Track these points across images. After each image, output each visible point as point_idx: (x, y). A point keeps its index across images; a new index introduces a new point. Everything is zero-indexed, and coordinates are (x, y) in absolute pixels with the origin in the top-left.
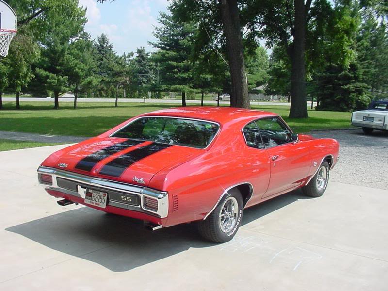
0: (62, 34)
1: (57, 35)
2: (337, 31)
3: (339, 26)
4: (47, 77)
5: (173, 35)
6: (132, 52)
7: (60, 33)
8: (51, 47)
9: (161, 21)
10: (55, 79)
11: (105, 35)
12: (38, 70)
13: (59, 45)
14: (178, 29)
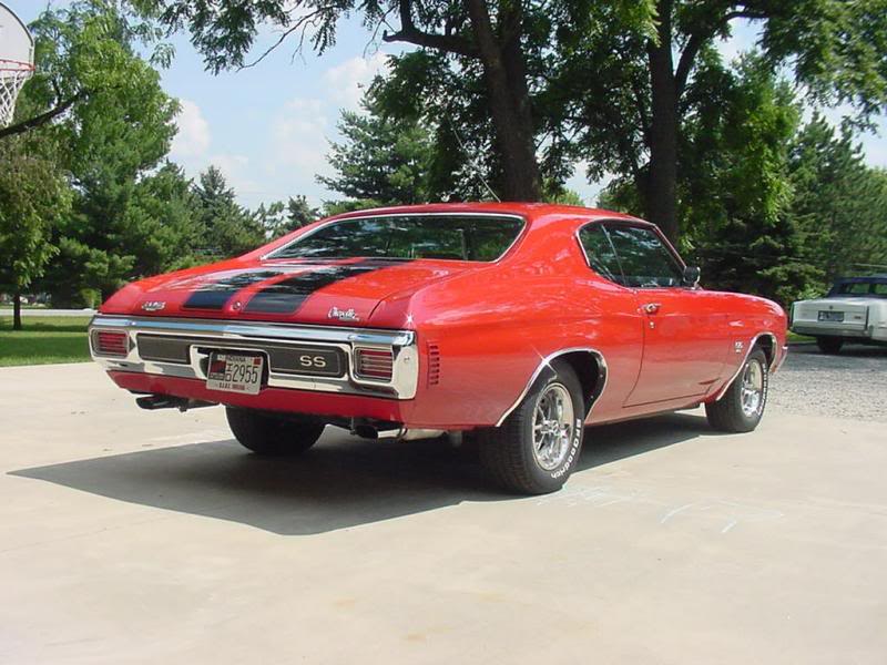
0: (120, 160)
1: (110, 161)
2: (748, 137)
3: (751, 125)
4: (86, 257)
5: (372, 164)
6: (280, 203)
7: (116, 157)
8: (95, 190)
9: (346, 131)
10: (104, 262)
11: (215, 168)
12: (64, 241)
13: (113, 184)
14: (384, 148)
